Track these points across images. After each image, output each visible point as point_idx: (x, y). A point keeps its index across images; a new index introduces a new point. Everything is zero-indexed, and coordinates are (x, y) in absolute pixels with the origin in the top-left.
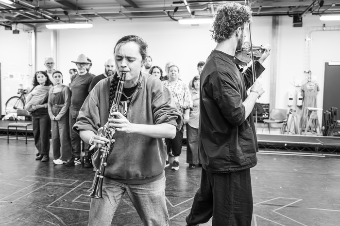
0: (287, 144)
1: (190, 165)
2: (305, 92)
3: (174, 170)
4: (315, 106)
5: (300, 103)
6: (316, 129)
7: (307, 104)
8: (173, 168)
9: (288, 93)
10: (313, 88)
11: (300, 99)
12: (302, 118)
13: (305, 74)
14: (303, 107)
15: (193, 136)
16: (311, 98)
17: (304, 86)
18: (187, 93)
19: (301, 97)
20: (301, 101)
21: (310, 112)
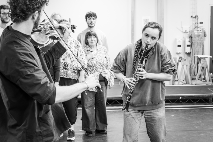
0: (182, 97)
1: (87, 132)
2: (193, 38)
3: (70, 140)
4: (203, 54)
5: (188, 50)
6: (205, 77)
7: (196, 50)
8: (68, 138)
9: (176, 40)
10: (201, 34)
11: (188, 46)
12: (191, 66)
13: (192, 19)
14: (191, 53)
15: (90, 99)
16: (199, 44)
17: (192, 32)
18: (80, 52)
19: (189, 44)
20: (189, 47)
21: (199, 59)
